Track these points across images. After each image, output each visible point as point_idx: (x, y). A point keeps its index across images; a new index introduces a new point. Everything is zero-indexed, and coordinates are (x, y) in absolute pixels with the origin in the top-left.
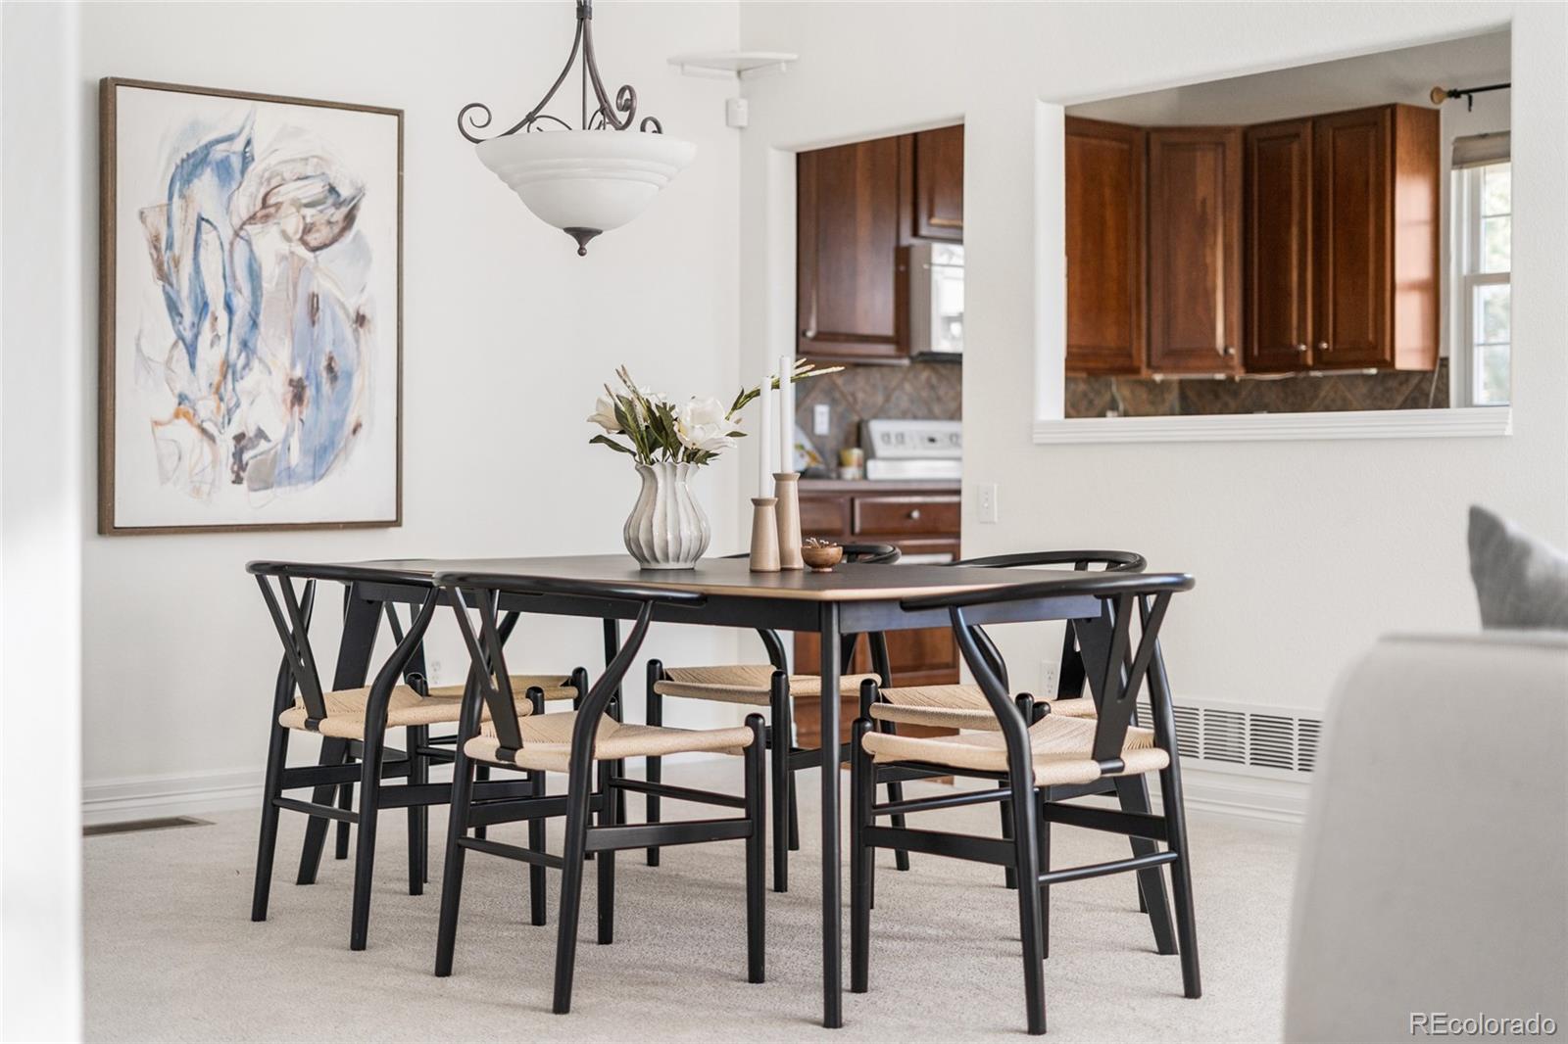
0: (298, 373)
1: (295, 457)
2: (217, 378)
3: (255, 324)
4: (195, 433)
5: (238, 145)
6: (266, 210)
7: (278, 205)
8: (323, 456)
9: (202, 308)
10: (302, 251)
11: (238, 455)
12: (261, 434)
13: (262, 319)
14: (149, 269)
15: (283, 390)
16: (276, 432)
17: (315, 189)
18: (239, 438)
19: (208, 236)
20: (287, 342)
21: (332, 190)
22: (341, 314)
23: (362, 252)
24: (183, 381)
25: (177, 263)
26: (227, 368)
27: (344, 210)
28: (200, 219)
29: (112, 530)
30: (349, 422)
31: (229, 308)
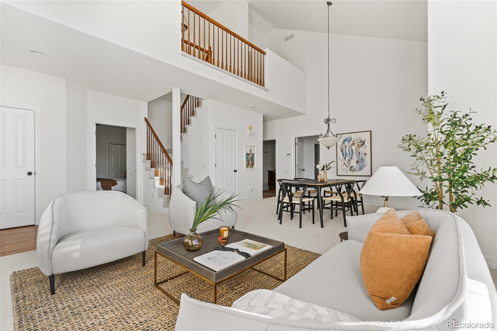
0: (357, 160)
1: (357, 169)
2: (348, 161)
3: (352, 155)
4: (346, 166)
5: (350, 138)
6: (353, 144)
7: (355, 143)
8: (361, 169)
9: (346, 154)
10: (358, 148)
11: (350, 168)
12: (353, 166)
13: (353, 155)
14: (340, 151)
15: (355, 161)
16: (355, 166)
17: (359, 141)
18: (350, 167)
19: (347, 147)
20: (356, 157)
21: (361, 141)
22: (363, 154)
23: (366, 147)
24: (344, 161)
25: (343, 150)
26: (349, 160)
27: (363, 143)
28: (346, 146)
29: (337, 175)
30: (364, 165)
31: (349, 154)
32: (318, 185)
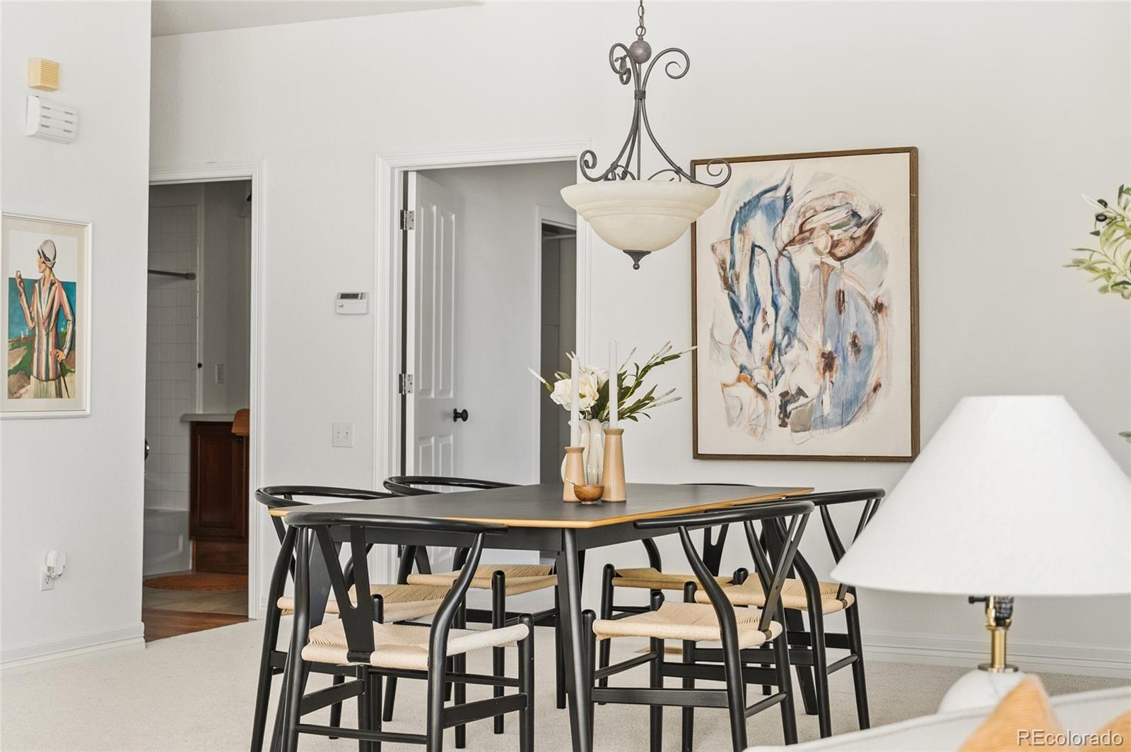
0: (829, 348)
1: (827, 408)
2: (767, 354)
3: (795, 315)
4: (752, 391)
5: (781, 192)
6: (803, 235)
7: (812, 231)
8: (850, 408)
9: (756, 305)
10: (831, 261)
11: (783, 407)
12: (800, 392)
13: (800, 312)
14: (719, 283)
15: (814, 358)
16: (812, 390)
17: (841, 215)
18: (784, 395)
19: (760, 257)
20: (820, 326)
21: (855, 214)
22: (862, 304)
23: (881, 258)
24: (743, 356)
25: (738, 277)
26: (775, 347)
27: (865, 228)
28: (754, 246)
29: (697, 456)
30: (872, 382)
31: (775, 305)
32: (563, 529)
